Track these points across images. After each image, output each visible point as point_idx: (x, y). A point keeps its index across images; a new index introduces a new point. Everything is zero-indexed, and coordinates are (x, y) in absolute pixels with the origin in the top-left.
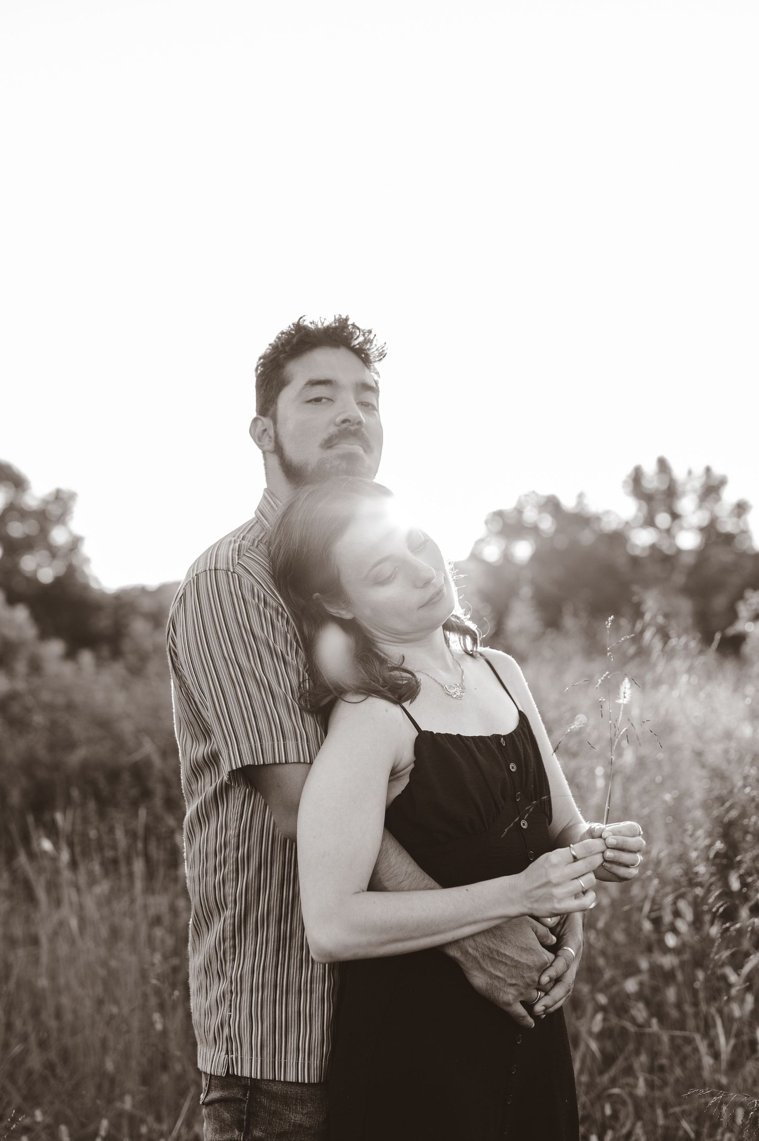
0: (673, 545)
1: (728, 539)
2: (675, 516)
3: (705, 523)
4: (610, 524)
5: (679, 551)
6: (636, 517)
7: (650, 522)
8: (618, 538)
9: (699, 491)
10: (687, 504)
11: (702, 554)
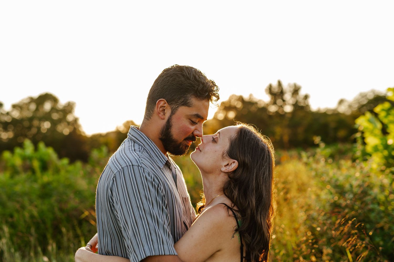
0: (283, 111)
1: (302, 108)
2: (284, 101)
3: (294, 103)
4: (262, 105)
5: (286, 113)
6: (271, 102)
7: (275, 103)
8: (264, 109)
9: (292, 92)
10: (288, 97)
11: (293, 113)
